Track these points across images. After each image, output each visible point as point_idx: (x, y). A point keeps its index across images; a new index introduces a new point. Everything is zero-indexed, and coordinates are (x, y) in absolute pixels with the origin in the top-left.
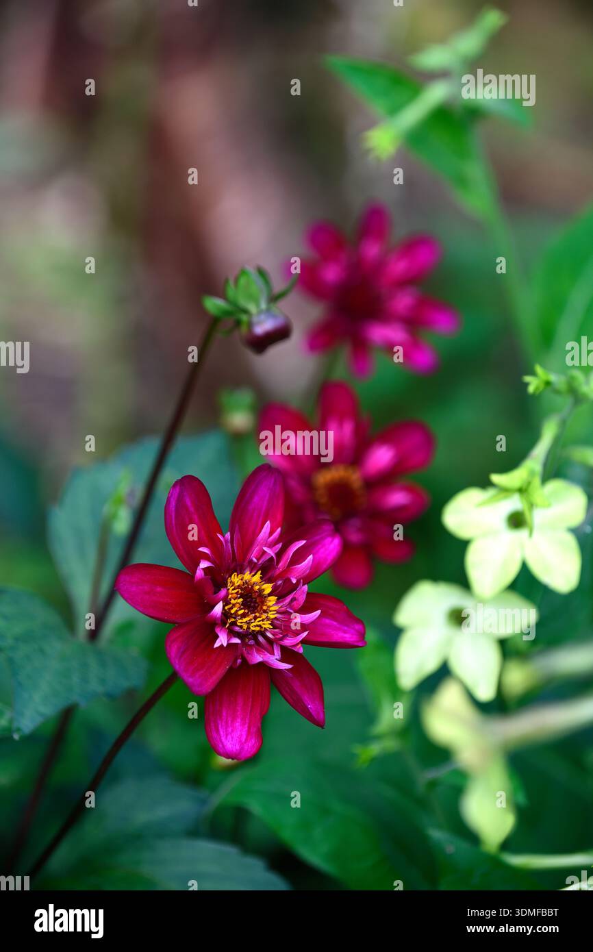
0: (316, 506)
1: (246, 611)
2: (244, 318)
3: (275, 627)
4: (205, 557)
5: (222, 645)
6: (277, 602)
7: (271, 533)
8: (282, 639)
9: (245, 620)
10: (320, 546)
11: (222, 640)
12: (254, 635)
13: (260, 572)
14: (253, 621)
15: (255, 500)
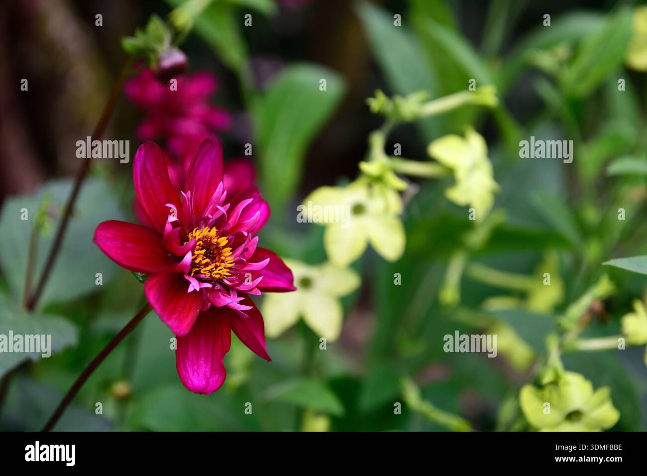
1: (209, 261)
3: (232, 274)
4: (172, 212)
5: (195, 290)
6: (232, 253)
7: (223, 192)
8: (238, 285)
9: (209, 268)
11: (194, 286)
13: (215, 227)
14: (214, 269)
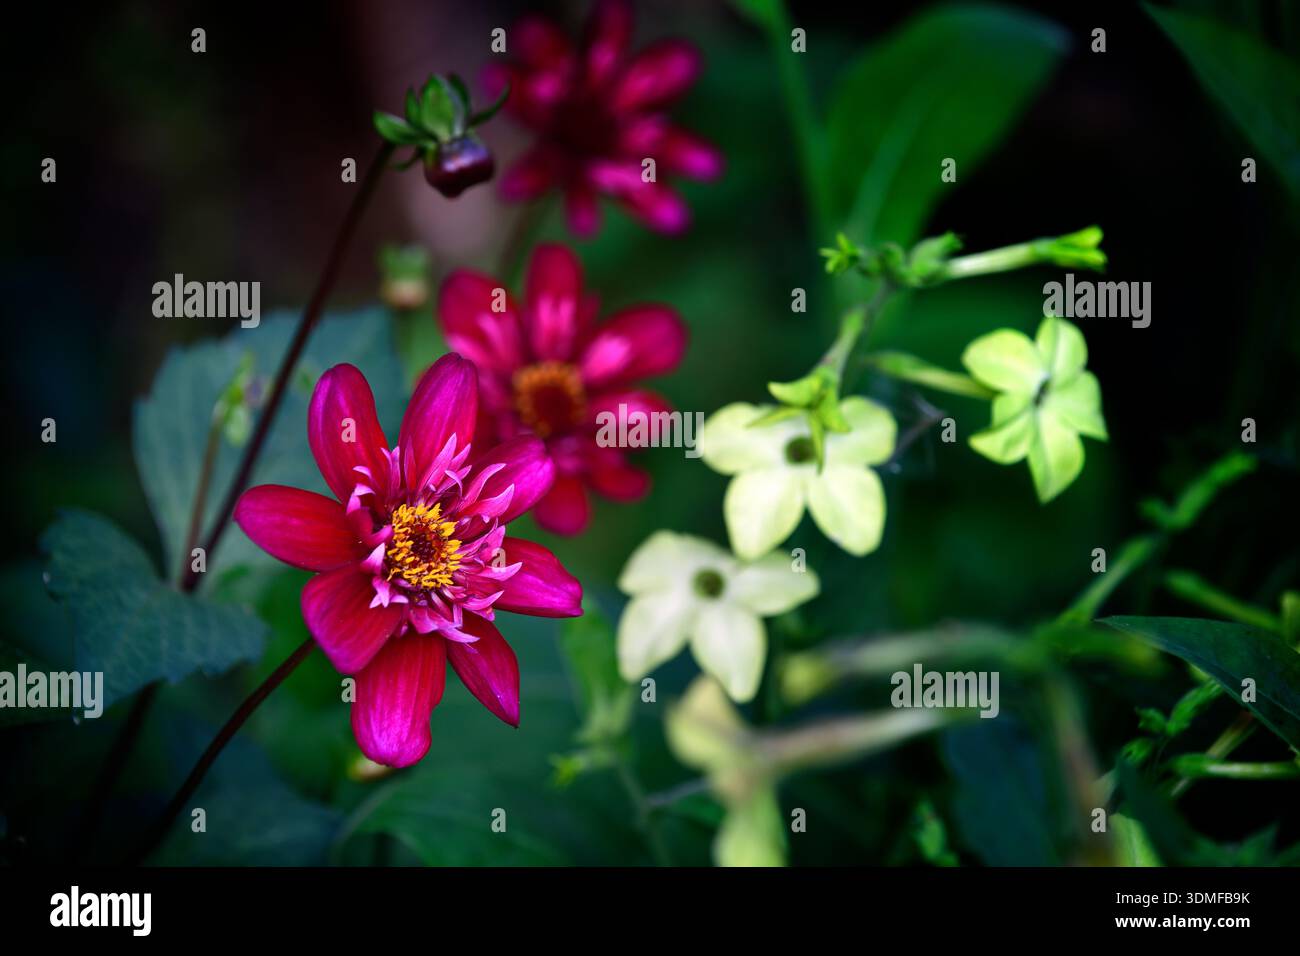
0: (516, 415)
1: (418, 559)
2: (431, 146)
3: (456, 583)
4: (363, 479)
5: (381, 605)
6: (461, 549)
7: (457, 451)
8: (465, 600)
9: (415, 571)
10: (524, 473)
11: (382, 598)
12: (426, 593)
13: (438, 505)
14: (426, 573)
15: (435, 404)
